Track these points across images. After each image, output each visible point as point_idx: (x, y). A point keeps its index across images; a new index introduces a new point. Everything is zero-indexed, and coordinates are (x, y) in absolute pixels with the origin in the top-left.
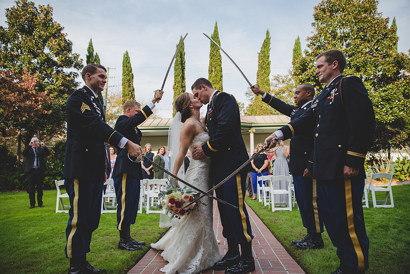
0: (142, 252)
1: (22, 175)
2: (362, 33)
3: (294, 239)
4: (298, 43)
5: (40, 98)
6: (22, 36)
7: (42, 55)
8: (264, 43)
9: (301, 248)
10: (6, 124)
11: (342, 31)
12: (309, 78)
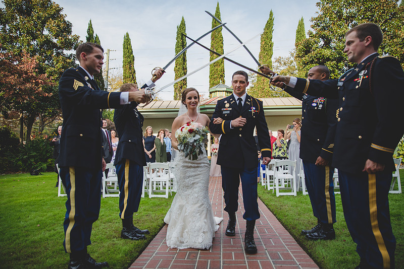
0: (146, 241)
1: (25, 157)
2: (369, 13)
3: (303, 228)
4: (301, 25)
5: (40, 81)
6: (20, 18)
7: (42, 37)
8: (266, 25)
9: (311, 239)
10: (8, 107)
11: (348, 11)
12: (313, 60)
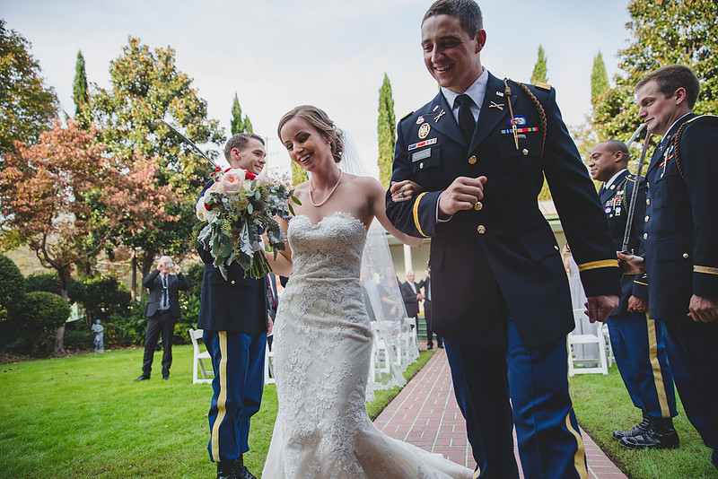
1: (139, 321)
3: (617, 429)
4: (599, 64)
5: (161, 197)
6: (133, 101)
7: (163, 127)
9: (632, 447)
11: (689, 30)
12: (626, 127)
